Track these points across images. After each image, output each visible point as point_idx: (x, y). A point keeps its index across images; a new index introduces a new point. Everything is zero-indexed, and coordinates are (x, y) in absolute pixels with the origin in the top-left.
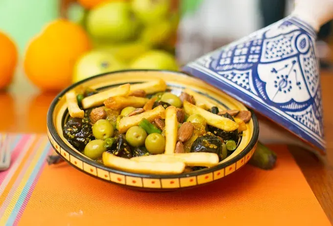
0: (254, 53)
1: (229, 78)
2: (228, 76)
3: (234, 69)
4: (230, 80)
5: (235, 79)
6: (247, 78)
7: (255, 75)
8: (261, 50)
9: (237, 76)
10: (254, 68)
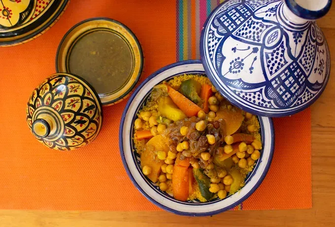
0: (299, 76)
1: (300, 103)
2: (298, 103)
3: (297, 97)
4: (302, 104)
5: (303, 100)
6: (308, 92)
7: (311, 85)
8: (301, 70)
9: (302, 98)
10: (307, 83)
